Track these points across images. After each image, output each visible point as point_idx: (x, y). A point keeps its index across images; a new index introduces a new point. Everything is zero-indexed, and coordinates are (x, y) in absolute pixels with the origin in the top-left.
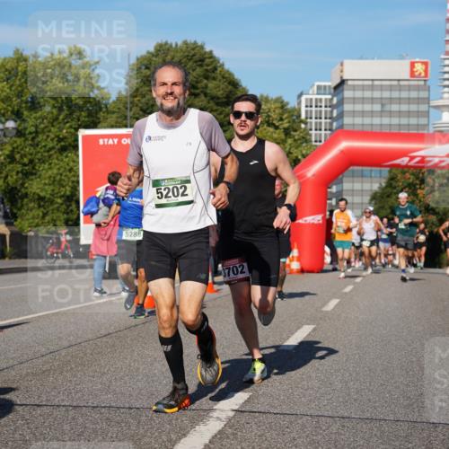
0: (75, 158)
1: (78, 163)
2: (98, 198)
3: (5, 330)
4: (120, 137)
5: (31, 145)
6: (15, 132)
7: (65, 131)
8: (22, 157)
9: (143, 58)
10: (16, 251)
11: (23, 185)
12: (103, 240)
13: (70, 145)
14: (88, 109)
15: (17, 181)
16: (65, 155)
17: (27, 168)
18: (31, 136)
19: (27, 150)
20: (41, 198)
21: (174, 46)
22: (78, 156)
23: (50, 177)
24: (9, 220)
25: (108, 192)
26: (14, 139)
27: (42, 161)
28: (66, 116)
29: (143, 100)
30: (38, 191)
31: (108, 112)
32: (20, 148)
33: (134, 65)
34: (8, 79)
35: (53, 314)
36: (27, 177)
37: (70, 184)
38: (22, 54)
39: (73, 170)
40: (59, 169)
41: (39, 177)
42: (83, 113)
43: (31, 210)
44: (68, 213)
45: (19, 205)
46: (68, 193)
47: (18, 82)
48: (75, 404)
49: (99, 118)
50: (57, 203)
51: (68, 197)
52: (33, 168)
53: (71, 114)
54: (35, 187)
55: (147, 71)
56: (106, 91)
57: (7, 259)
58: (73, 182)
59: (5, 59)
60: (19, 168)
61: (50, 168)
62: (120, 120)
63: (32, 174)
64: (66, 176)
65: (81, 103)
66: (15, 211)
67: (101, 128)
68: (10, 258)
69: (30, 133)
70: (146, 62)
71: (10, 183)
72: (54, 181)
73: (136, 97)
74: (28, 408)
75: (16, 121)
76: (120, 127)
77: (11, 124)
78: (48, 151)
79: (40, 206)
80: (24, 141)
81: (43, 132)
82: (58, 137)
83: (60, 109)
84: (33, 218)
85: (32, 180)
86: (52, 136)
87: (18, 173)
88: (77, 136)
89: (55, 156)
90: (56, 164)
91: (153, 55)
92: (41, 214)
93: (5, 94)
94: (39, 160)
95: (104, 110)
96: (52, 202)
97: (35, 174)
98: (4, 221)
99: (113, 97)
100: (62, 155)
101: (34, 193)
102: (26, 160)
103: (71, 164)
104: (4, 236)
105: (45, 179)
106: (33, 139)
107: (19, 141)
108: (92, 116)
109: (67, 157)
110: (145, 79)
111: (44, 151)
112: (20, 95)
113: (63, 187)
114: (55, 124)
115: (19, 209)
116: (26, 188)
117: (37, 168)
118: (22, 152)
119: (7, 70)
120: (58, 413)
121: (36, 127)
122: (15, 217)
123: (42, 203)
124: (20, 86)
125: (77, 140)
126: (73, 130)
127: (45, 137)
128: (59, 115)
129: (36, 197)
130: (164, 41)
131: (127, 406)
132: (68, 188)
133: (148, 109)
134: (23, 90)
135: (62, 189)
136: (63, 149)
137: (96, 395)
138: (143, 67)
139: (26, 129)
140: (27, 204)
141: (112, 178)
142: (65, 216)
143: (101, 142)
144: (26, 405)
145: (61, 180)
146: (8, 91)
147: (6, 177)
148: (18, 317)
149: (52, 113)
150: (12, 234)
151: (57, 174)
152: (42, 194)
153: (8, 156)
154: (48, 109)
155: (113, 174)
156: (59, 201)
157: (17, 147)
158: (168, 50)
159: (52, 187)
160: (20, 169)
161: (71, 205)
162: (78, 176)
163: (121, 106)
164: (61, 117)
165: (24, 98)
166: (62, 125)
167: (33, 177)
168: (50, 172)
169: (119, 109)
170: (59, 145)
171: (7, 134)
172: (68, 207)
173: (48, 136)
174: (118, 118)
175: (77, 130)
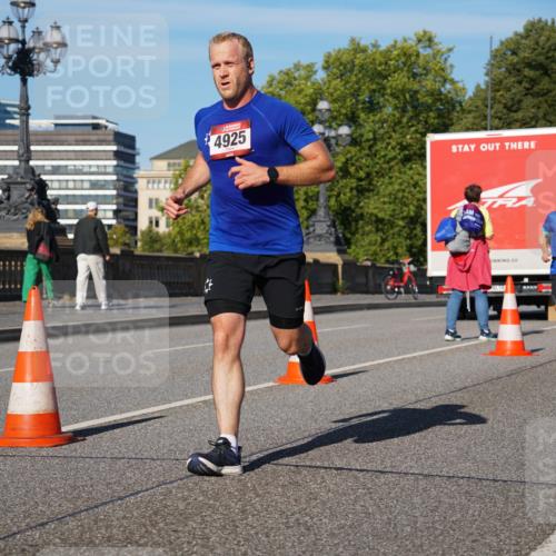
0: (421, 169)
1: (425, 176)
2: (454, 220)
3: (339, 380)
4: (478, 142)
5: (368, 155)
6: (349, 139)
7: (408, 137)
8: (357, 170)
9: (509, 41)
10: (349, 284)
11: (357, 204)
12: (462, 271)
13: (415, 154)
14: (438, 109)
15: (350, 199)
16: (408, 166)
17: (363, 183)
18: (368, 144)
19: (364, 161)
20: (379, 221)
21: (549, 23)
22: (425, 168)
23: (390, 194)
24: (340, 248)
25: (467, 212)
26: (348, 148)
27: (380, 174)
28: (411, 118)
29: (508, 95)
30: (375, 211)
31: (463, 110)
32: (355, 158)
33: (497, 50)
34: (342, 75)
35: (396, 361)
36: (363, 195)
37: (415, 202)
38: (358, 44)
39: (418, 185)
40: (401, 184)
41: (378, 194)
42: (432, 114)
43: (368, 234)
44: (411, 239)
45: (353, 228)
46: (412, 214)
47: (354, 79)
48: (426, 472)
49: (451, 120)
50: (398, 226)
51: (412, 218)
52: (370, 184)
53: (417, 115)
54: (371, 206)
55: (514, 57)
56: (460, 85)
57: (339, 294)
58: (418, 200)
59: (339, 51)
60: (354, 183)
61: (391, 184)
62: (477, 121)
63: (369, 190)
64: (410, 192)
65: (430, 101)
66: (349, 236)
67: (455, 131)
68: (343, 293)
69: (368, 140)
70: (513, 46)
71: (343, 202)
72: (396, 198)
73: (498, 91)
74: (370, 474)
75: (350, 127)
76: (477, 130)
77: (344, 130)
78: (388, 162)
79: (378, 230)
80: (360, 151)
81: (382, 139)
82: (401, 144)
83: (404, 111)
84: (370, 244)
85: (368, 198)
86: (394, 143)
87: (352, 189)
88: (425, 142)
89: (396, 168)
90: (397, 178)
91: (522, 37)
92: (379, 239)
93: (338, 92)
94: (377, 173)
95: (458, 108)
96: (392, 225)
97: (373, 190)
98: (335, 248)
99: (470, 93)
100: (404, 166)
101: (372, 214)
102: (362, 174)
103: (416, 177)
104: (336, 266)
105: (384, 196)
106: (370, 147)
107: (354, 150)
108: (443, 117)
109: (411, 169)
110: (510, 67)
111: (384, 163)
112: (355, 94)
113: (406, 205)
114: (397, 128)
115: (353, 234)
116: (361, 208)
117: (374, 182)
118: (357, 164)
119: (341, 64)
120: (406, 482)
121: (374, 132)
122: (348, 243)
123: (380, 226)
124: (357, 83)
125: (423, 147)
126: (418, 136)
127: (384, 146)
128: (402, 116)
129: (374, 218)
130: (536, 18)
131: (491, 477)
132: (412, 207)
133: (512, 106)
134: (360, 88)
135: (405, 208)
136: (407, 160)
137: (452, 463)
138: (509, 53)
139: (362, 135)
140: (363, 227)
141: (470, 193)
142: (408, 242)
143: (454, 149)
144: (368, 471)
145: (403, 197)
146: (342, 89)
147: (338, 195)
148: (353, 364)
149: (394, 115)
150: (345, 264)
151: (398, 191)
152: (381, 215)
153: (341, 169)
154: (388, 110)
155: (472, 188)
156: (401, 223)
157: (351, 158)
158: (542, 29)
159: (392, 207)
160: (354, 185)
161: (415, 228)
162: (425, 192)
163: (480, 103)
164: (405, 120)
165: (361, 98)
166: (405, 129)
167: (371, 194)
168: (390, 188)
169: (477, 107)
170: (402, 155)
171: (340, 142)
172: (412, 230)
173: (388, 144)
174: (475, 118)
175: (424, 135)
